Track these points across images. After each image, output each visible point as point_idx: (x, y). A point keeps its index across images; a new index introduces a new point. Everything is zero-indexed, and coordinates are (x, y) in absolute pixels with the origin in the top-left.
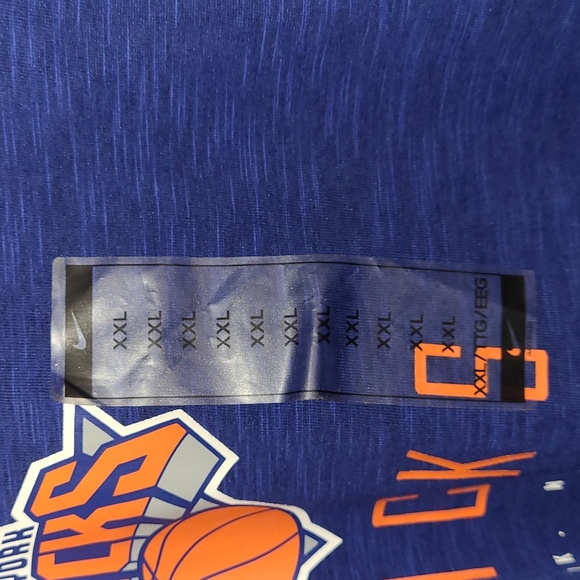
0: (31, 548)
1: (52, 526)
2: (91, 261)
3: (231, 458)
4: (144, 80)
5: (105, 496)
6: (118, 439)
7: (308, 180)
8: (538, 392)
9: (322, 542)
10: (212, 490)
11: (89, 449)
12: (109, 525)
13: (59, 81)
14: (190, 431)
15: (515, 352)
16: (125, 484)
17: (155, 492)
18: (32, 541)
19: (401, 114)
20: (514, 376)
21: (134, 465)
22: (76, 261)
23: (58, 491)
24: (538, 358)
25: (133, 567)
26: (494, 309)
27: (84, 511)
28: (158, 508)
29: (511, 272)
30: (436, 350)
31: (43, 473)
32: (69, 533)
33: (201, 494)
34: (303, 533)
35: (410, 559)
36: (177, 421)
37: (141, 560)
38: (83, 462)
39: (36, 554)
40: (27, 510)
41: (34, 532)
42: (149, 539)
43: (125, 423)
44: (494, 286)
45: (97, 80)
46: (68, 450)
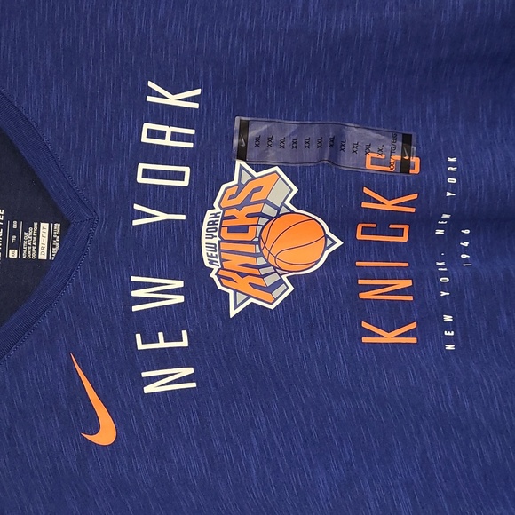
0: (219, 222)
1: (228, 213)
2: (249, 119)
3: (295, 190)
4: (274, 53)
5: (247, 202)
6: (254, 178)
7: (331, 95)
8: (416, 170)
9: (334, 243)
10: (287, 203)
11: (243, 182)
12: (248, 216)
13: (244, 52)
14: (280, 177)
15: (407, 158)
16: (255, 197)
17: (266, 201)
18: (219, 219)
19: (370, 72)
20: (405, 166)
21: (259, 189)
22: (243, 118)
23: (230, 198)
24: (415, 160)
25: (257, 239)
26: (400, 143)
27: (239, 207)
28: (268, 210)
29: (407, 133)
30: (376, 155)
31: (226, 189)
32: (233, 217)
33: (283, 204)
34: (326, 237)
35: (372, 256)
36: (276, 172)
37: (260, 237)
38: (241, 186)
39: (221, 226)
40: (219, 205)
41: (221, 215)
42: (263, 227)
43: (257, 172)
44: (400, 137)
45: (258, 51)
46: (236, 181)
